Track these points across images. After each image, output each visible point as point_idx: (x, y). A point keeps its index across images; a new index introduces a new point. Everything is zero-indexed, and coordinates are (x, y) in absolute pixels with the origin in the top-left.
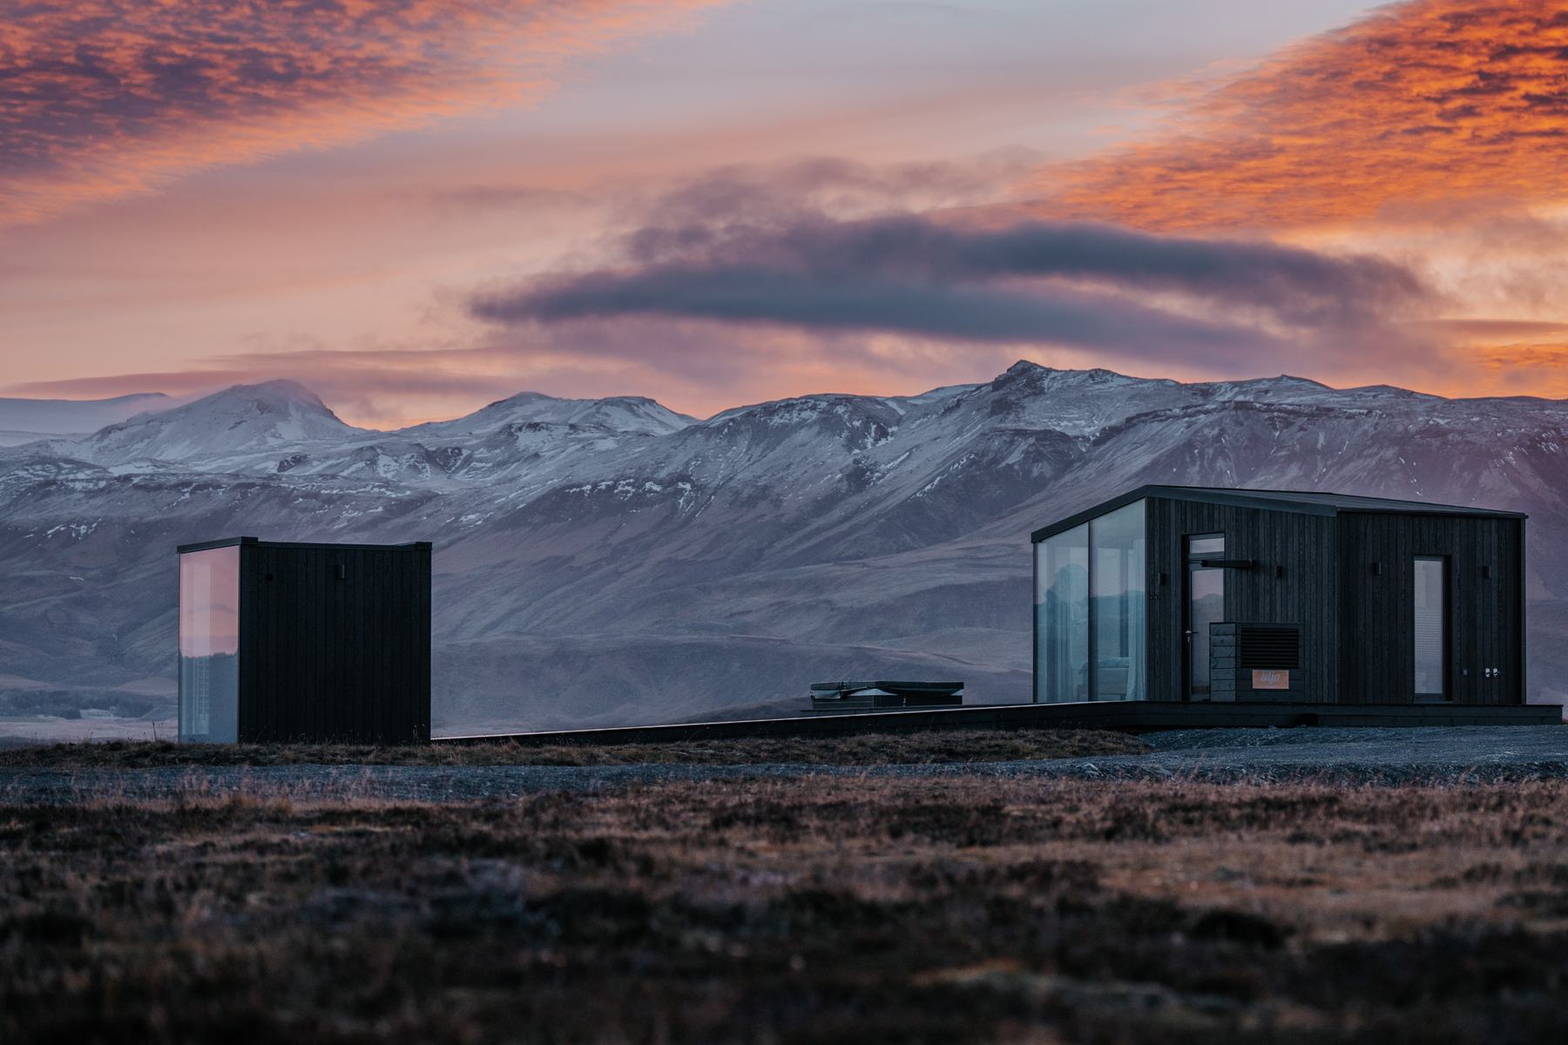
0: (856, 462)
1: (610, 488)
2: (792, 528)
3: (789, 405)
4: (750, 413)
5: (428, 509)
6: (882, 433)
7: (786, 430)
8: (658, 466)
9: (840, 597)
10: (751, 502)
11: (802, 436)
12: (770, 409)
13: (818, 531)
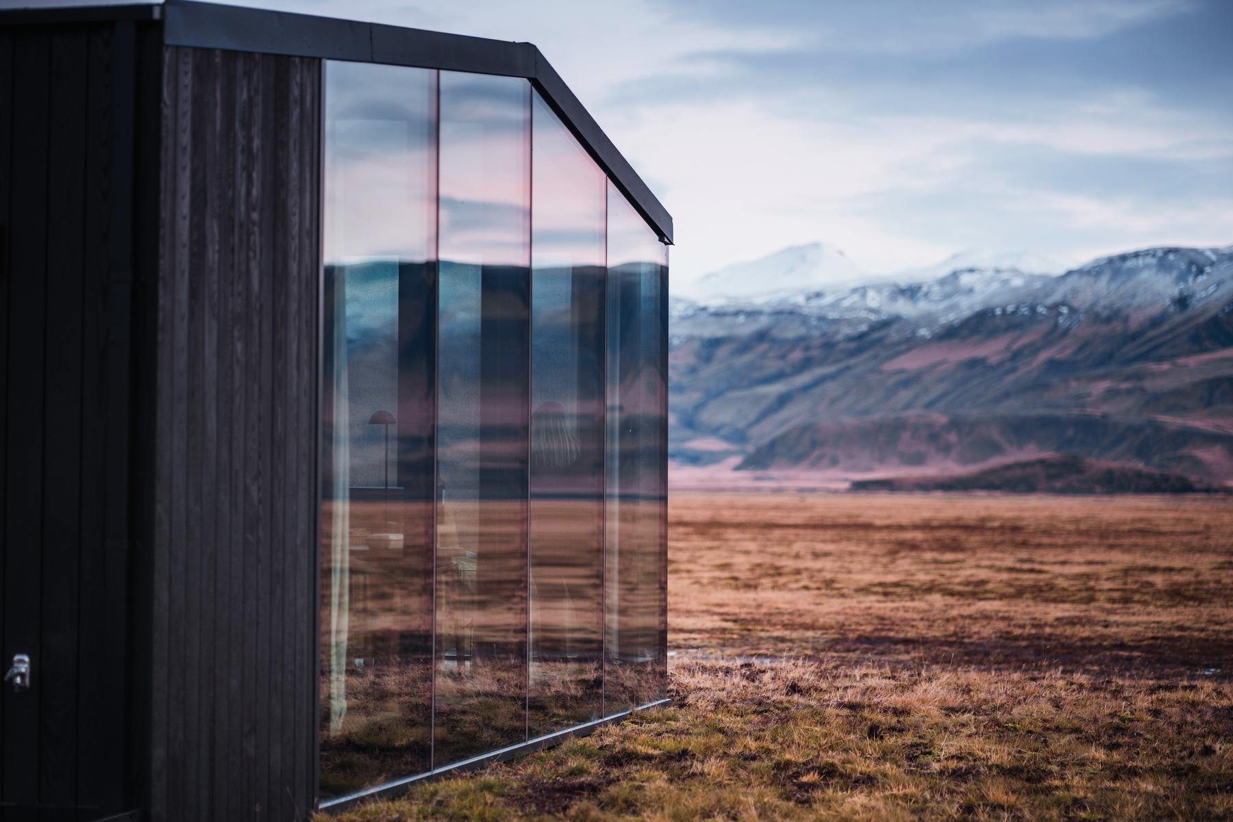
0: (1181, 292)
1: (1014, 313)
2: (1134, 337)
3: (1136, 255)
4: (1111, 261)
5: (896, 326)
6: (1201, 271)
7: (1133, 272)
8: (1047, 296)
9: (1149, 385)
10: (1109, 320)
11: (1145, 275)
12: (1123, 258)
13: (1151, 340)
